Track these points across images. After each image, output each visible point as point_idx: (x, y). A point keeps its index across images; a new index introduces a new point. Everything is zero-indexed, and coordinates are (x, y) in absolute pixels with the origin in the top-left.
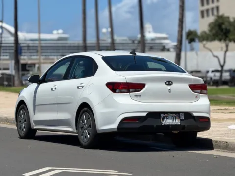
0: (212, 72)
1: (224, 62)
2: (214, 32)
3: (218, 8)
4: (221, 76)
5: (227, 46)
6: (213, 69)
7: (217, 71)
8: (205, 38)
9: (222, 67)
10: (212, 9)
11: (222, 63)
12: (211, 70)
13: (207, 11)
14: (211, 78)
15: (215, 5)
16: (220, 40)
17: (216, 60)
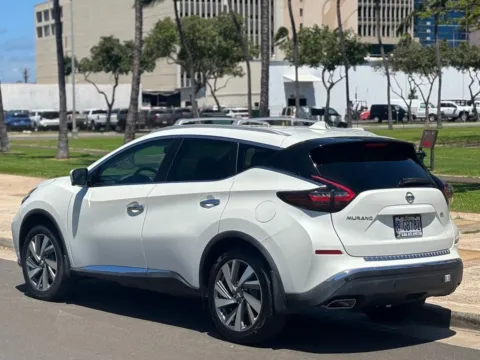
0: (94, 112)
1: (113, 100)
4: (108, 119)
5: (117, 79)
6: (95, 109)
8: (85, 67)
9: (110, 106)
11: (110, 102)
12: (91, 110)
13: (46, 27)
14: (93, 121)
16: (108, 71)
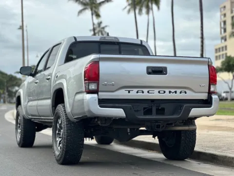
0: (224, 92)
1: (232, 86)
2: (224, 67)
3: (226, 54)
7: (227, 92)
9: (231, 89)
10: (223, 55)
11: (230, 86)
13: (220, 56)
15: (224, 52)
16: (229, 72)
17: (227, 85)
